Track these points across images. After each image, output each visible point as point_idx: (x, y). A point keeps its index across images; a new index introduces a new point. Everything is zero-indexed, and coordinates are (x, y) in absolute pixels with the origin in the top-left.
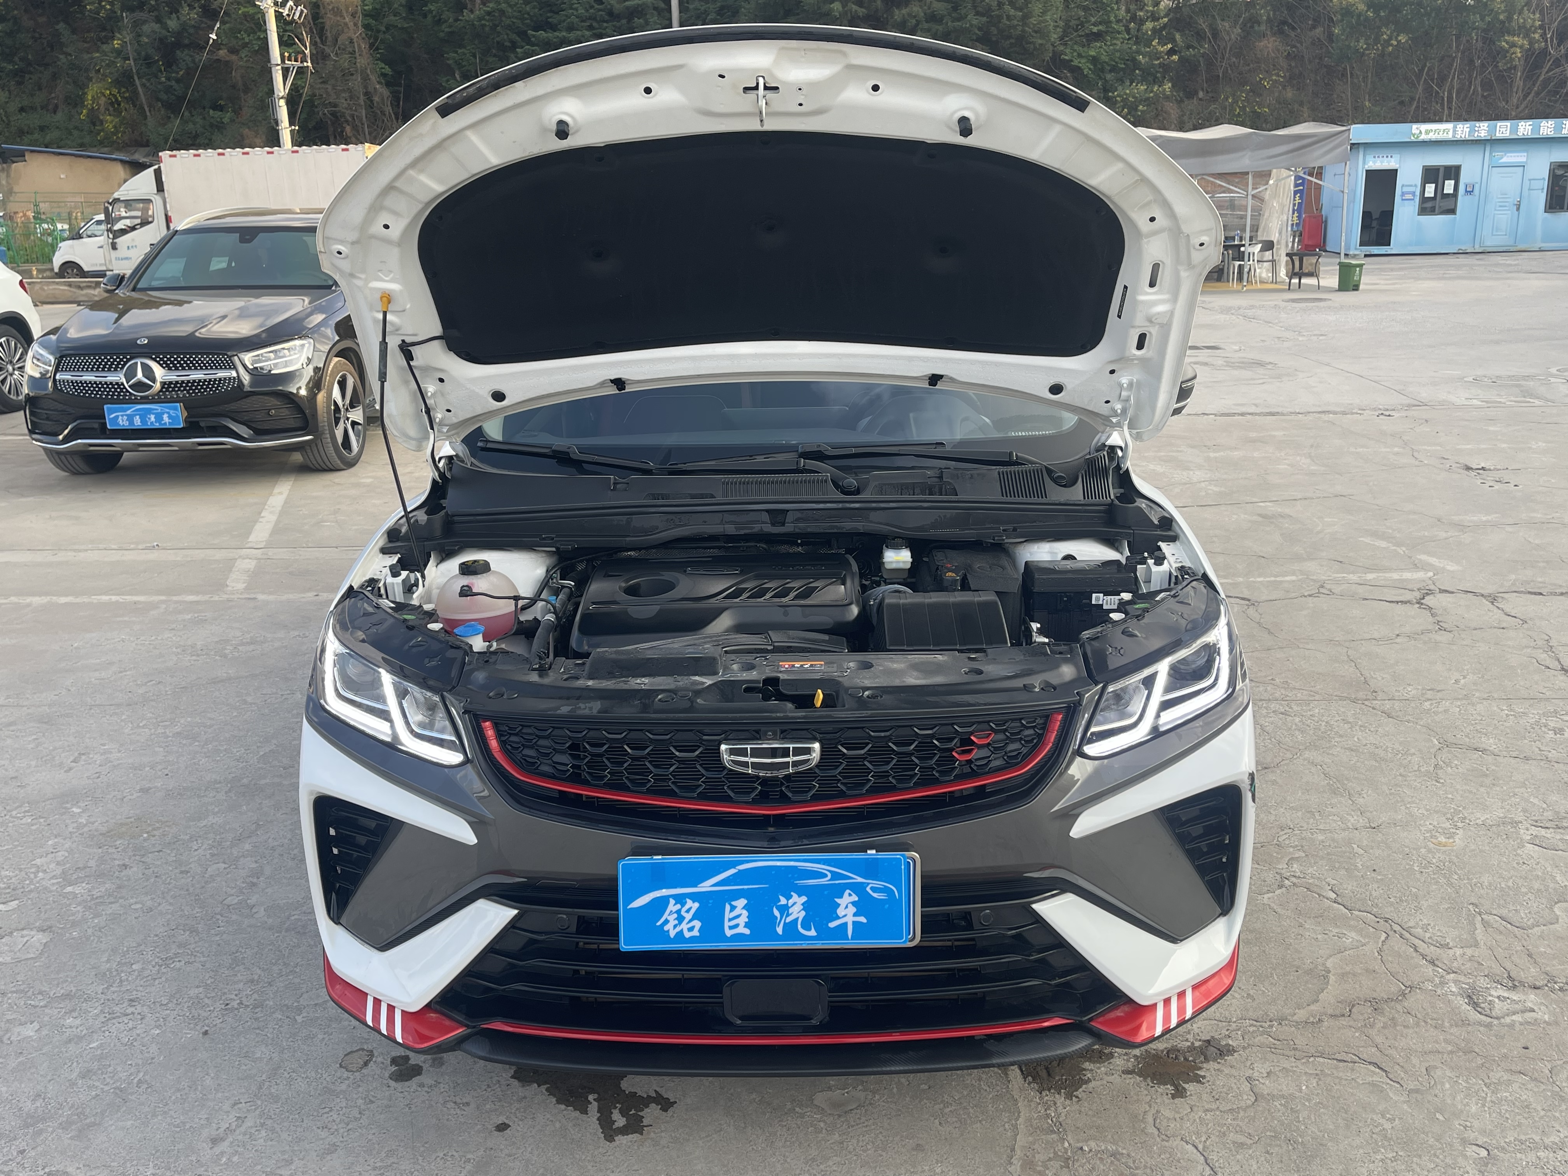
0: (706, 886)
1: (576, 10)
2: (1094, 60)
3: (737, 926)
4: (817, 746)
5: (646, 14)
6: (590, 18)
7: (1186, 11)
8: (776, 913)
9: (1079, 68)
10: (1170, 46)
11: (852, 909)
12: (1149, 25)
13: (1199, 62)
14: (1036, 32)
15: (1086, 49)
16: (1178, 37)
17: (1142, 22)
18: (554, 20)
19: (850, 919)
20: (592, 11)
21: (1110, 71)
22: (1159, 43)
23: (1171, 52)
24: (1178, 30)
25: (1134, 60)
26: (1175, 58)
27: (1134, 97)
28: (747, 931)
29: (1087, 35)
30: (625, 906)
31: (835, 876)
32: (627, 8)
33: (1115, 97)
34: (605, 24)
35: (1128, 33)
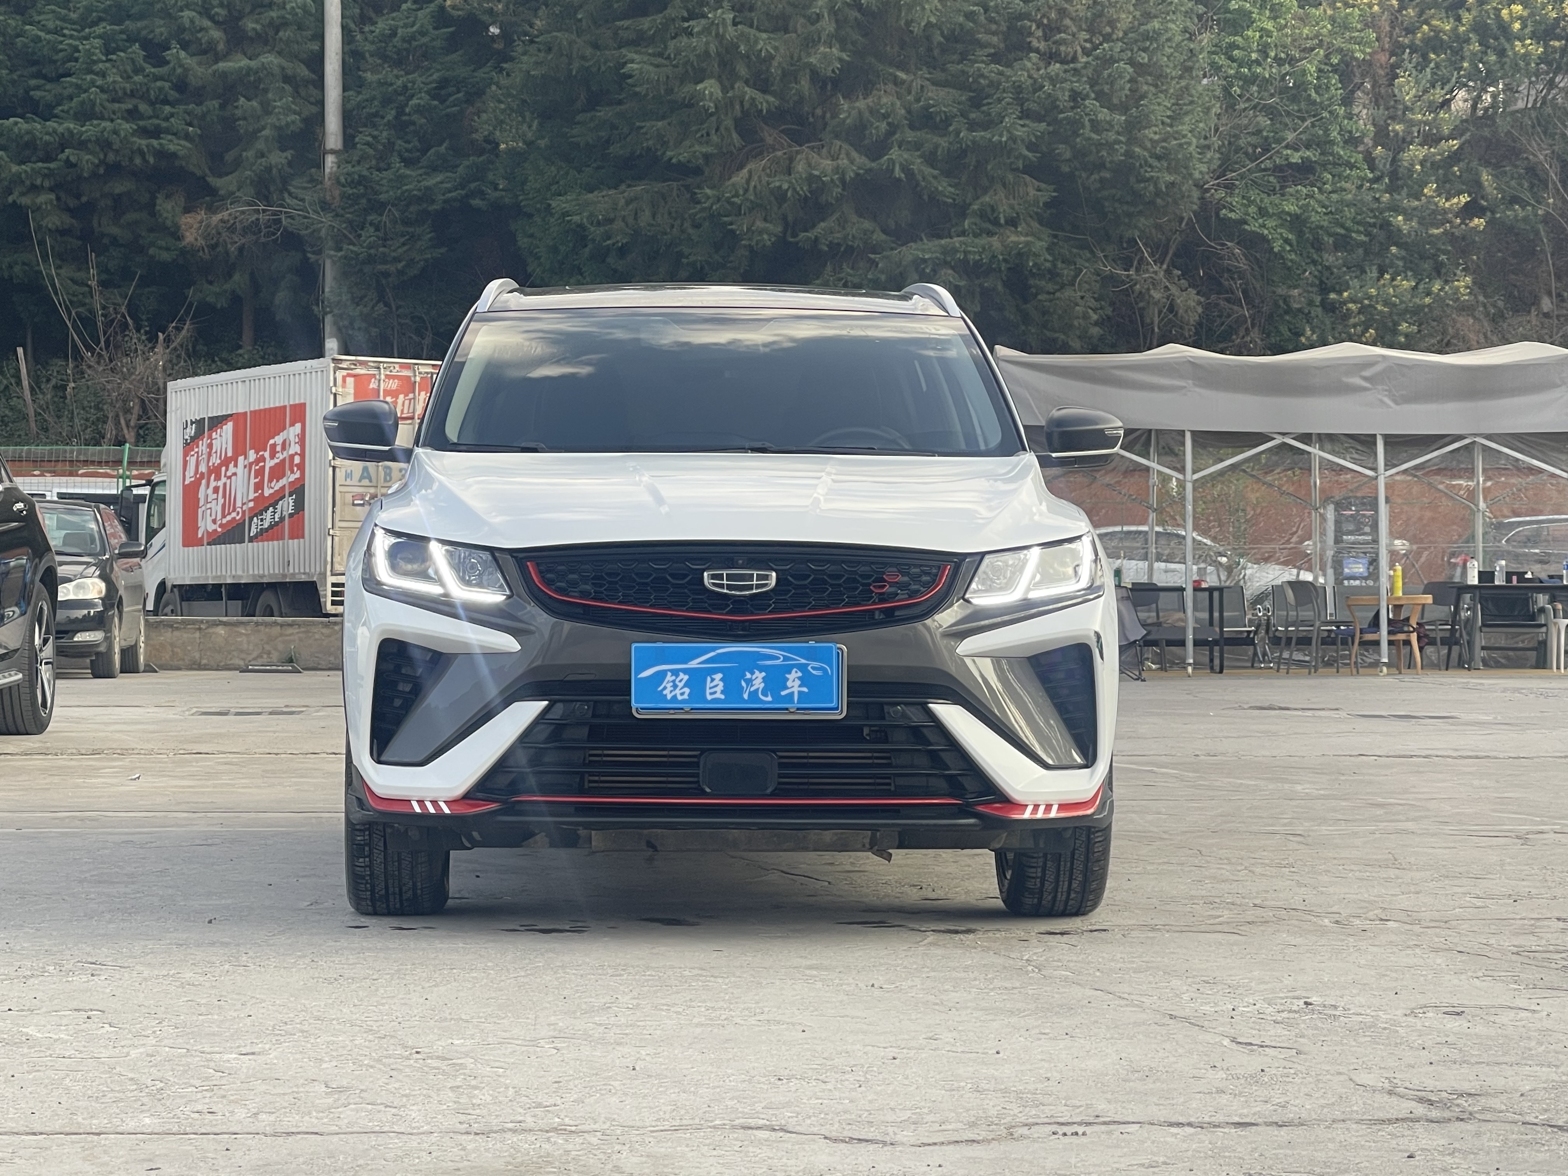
0: (694, 664)
1: (103, 74)
2: (1297, 222)
3: (715, 693)
4: (774, 574)
5: (266, 91)
6: (133, 94)
7: (1503, 125)
8: (743, 684)
9: (1263, 238)
10: (1464, 199)
11: (798, 682)
12: (1416, 152)
13: (1537, 233)
14: (1159, 158)
15: (1276, 198)
16: (1486, 177)
17: (1403, 143)
18: (44, 94)
19: (796, 690)
20: (138, 78)
21: (1337, 247)
22: (1439, 192)
23: (1470, 211)
24: (1487, 164)
25: (1386, 225)
26: (1478, 222)
27: (1386, 303)
28: (723, 697)
29: (1278, 169)
30: (636, 675)
31: (786, 658)
32: (224, 75)
33: (1345, 303)
34: (167, 109)
35: (1372, 169)
